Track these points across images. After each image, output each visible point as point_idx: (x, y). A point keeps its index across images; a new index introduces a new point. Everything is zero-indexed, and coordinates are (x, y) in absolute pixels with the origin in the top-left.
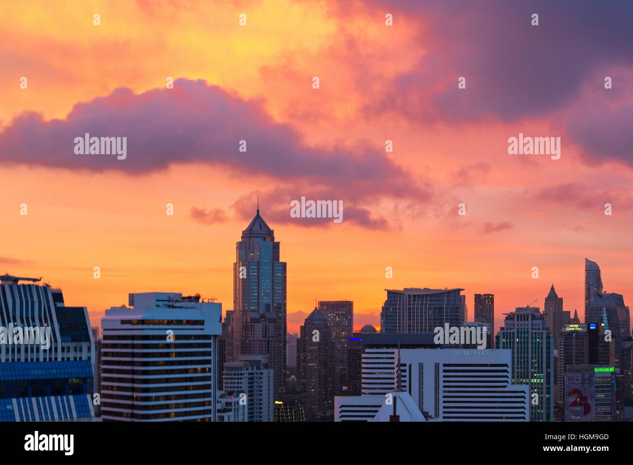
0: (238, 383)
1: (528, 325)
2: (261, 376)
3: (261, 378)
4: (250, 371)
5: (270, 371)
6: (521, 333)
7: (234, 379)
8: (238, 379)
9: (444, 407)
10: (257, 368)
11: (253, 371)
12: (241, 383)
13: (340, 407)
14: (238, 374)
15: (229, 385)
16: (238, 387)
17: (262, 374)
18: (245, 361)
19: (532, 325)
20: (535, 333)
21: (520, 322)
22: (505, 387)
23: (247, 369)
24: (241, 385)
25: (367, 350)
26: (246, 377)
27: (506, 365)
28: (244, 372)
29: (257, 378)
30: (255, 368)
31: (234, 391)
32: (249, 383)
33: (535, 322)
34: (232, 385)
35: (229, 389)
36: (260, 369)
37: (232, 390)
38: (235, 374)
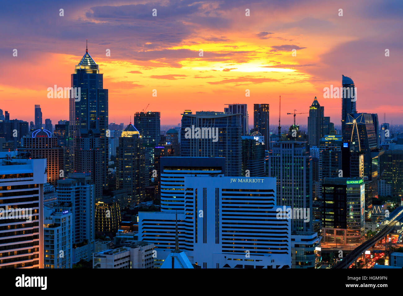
0: (68, 196)
1: (291, 151)
2: (85, 190)
3: (85, 192)
4: (77, 187)
5: (92, 186)
6: (286, 158)
7: (65, 193)
8: (67, 193)
9: (223, 223)
10: (82, 184)
11: (79, 187)
12: (70, 196)
13: (143, 221)
14: (68, 189)
15: (61, 197)
16: (68, 199)
17: (85, 188)
18: (73, 178)
19: (295, 151)
20: (297, 158)
21: (284, 149)
22: (272, 208)
23: (75, 185)
24: (70, 197)
25: (165, 171)
26: (73, 191)
27: (272, 191)
28: (72, 188)
29: (82, 191)
30: (80, 183)
31: (65, 202)
32: (76, 196)
33: (297, 149)
34: (63, 197)
35: (61, 201)
36: (84, 185)
37: (63, 201)
38: (65, 189)
